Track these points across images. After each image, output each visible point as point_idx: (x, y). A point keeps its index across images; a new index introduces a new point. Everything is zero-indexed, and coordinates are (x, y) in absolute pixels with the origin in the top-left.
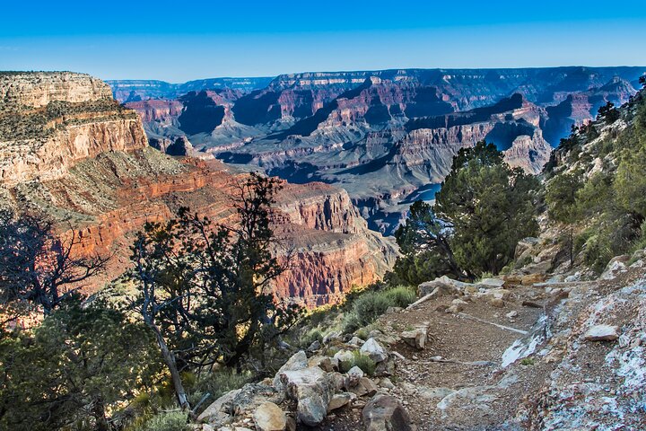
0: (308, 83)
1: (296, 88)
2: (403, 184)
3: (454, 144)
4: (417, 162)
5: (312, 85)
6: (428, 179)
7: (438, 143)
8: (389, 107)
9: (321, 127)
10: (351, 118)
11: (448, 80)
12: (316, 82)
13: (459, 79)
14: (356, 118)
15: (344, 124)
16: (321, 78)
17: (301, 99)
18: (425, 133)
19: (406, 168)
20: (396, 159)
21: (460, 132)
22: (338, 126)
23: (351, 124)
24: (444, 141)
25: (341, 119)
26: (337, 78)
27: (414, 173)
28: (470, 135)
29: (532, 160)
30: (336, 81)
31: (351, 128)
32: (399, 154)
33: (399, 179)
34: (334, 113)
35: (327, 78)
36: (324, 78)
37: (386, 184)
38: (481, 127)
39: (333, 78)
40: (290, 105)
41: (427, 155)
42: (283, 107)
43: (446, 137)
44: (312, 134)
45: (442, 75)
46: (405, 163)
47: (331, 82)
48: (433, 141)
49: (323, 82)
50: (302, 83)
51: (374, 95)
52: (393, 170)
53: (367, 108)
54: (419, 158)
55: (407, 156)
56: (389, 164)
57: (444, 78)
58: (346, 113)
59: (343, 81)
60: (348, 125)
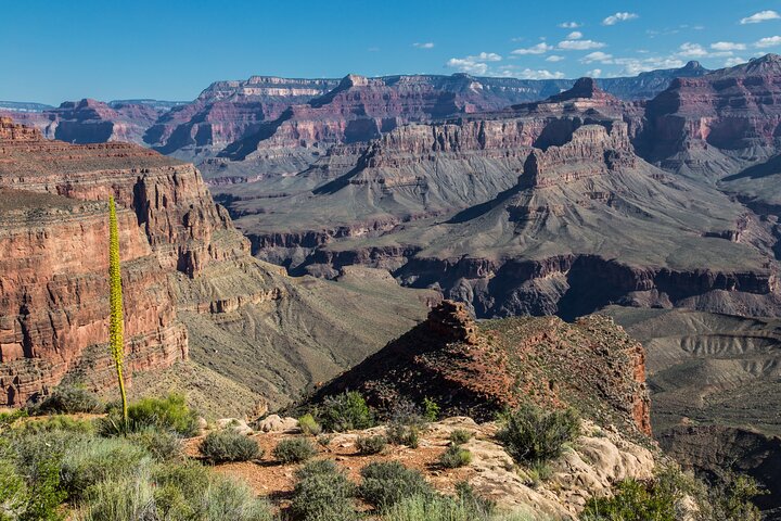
0: (258, 92)
1: (236, 99)
2: (374, 212)
3: (472, 152)
4: (404, 180)
5: (264, 96)
6: (422, 207)
7: (443, 149)
8: (378, 122)
9: (263, 147)
10: (317, 137)
11: (478, 89)
12: (271, 92)
13: (496, 91)
14: (323, 135)
15: (304, 144)
16: (280, 86)
17: (245, 116)
18: (420, 133)
19: (384, 189)
20: (366, 174)
21: (481, 132)
22: (292, 147)
23: (315, 145)
24: (454, 147)
25: (297, 136)
26: (306, 87)
27: (397, 197)
28: (499, 137)
29: (610, 166)
30: (303, 92)
31: (315, 150)
32: (372, 166)
33: (369, 206)
34: (286, 127)
35: (289, 86)
36: (283, 86)
37: (345, 213)
38: (520, 125)
39: (298, 87)
40: (226, 125)
41: (423, 169)
42: (215, 128)
43: (456, 140)
44: (248, 158)
45: (468, 82)
46: (382, 182)
47: (295, 92)
48: (434, 148)
49: (282, 92)
50: (247, 91)
51: (355, 102)
52: (361, 194)
53: (343, 123)
54: (408, 175)
55: (386, 170)
56: (353, 182)
57: (472, 86)
58: (308, 127)
59: (315, 92)
60: (309, 145)
